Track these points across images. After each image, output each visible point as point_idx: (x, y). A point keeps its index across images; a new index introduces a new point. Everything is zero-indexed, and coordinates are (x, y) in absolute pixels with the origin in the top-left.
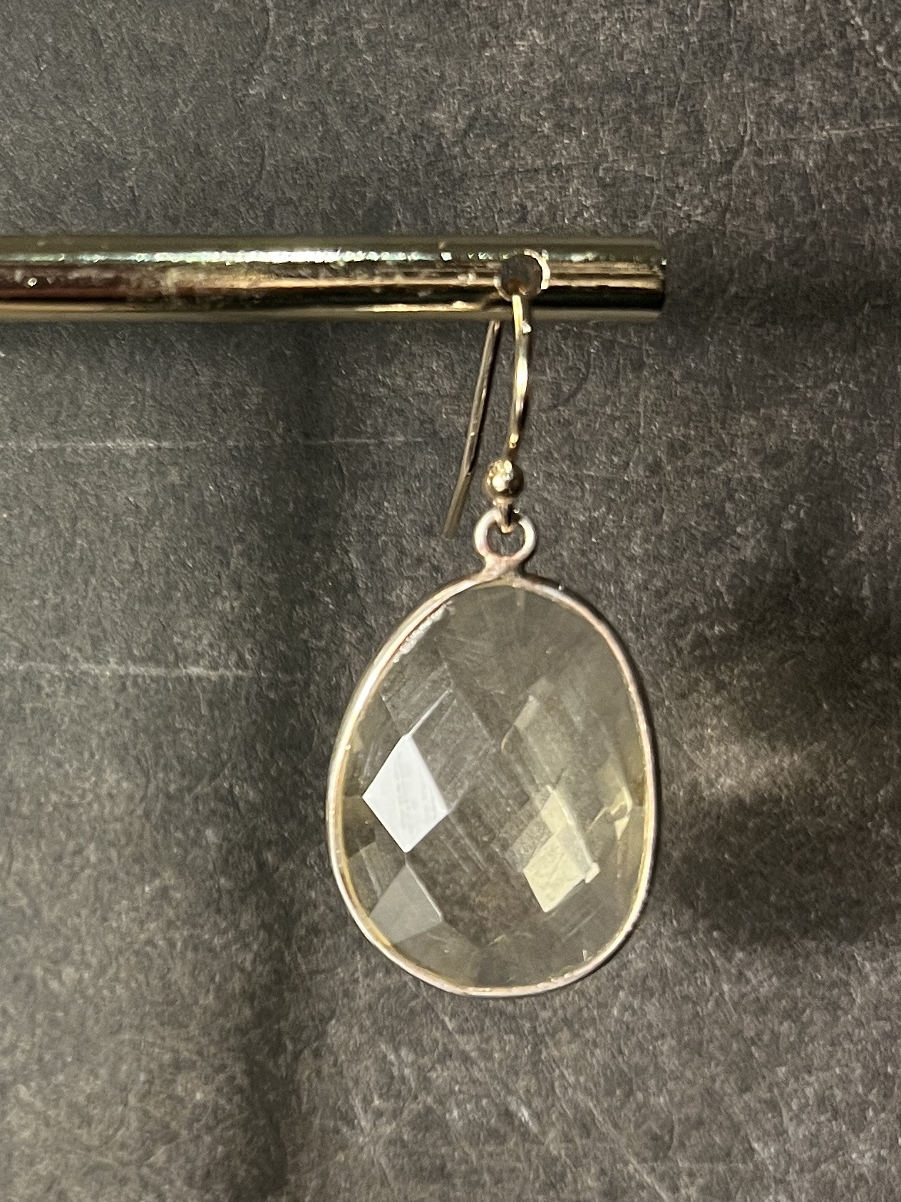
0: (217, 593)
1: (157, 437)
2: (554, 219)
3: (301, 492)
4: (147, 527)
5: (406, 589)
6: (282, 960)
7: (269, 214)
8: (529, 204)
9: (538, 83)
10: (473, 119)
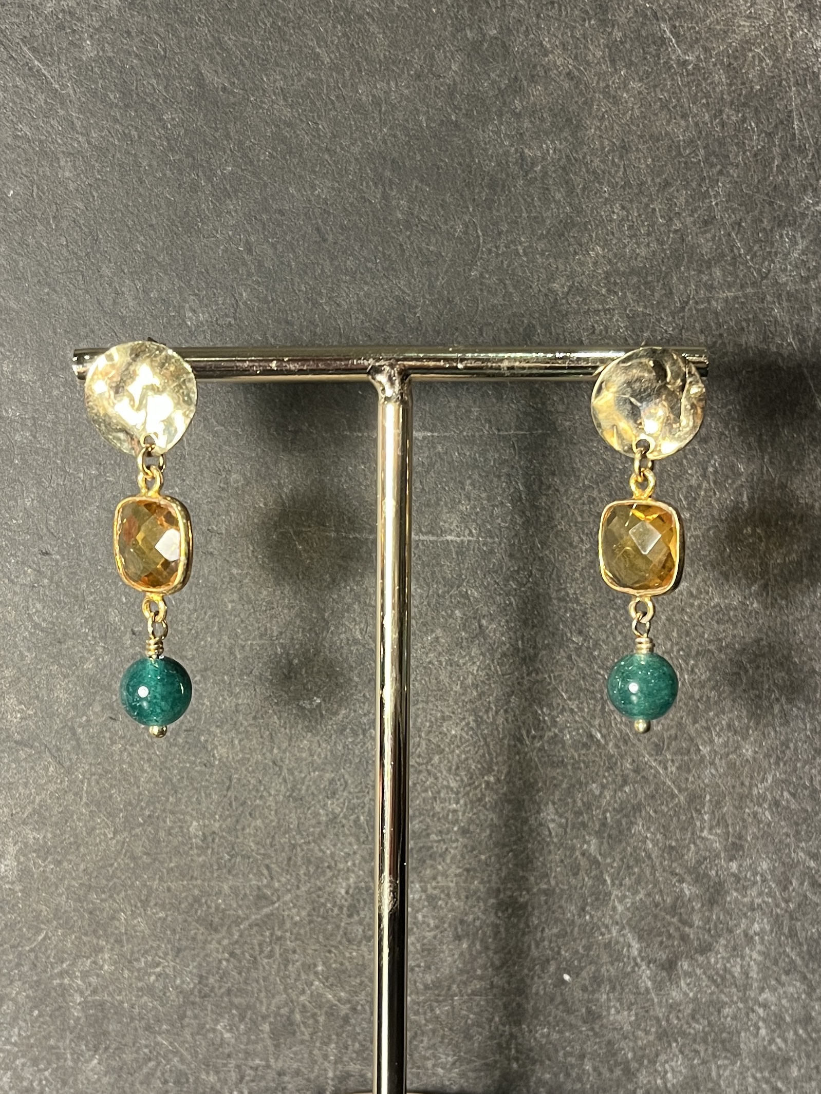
0: (460, 502)
1: (431, 431)
2: (607, 333)
3: (497, 456)
4: (428, 472)
5: (544, 500)
6: (490, 669)
7: (481, 330)
8: (596, 325)
9: (600, 271)
10: (570, 288)
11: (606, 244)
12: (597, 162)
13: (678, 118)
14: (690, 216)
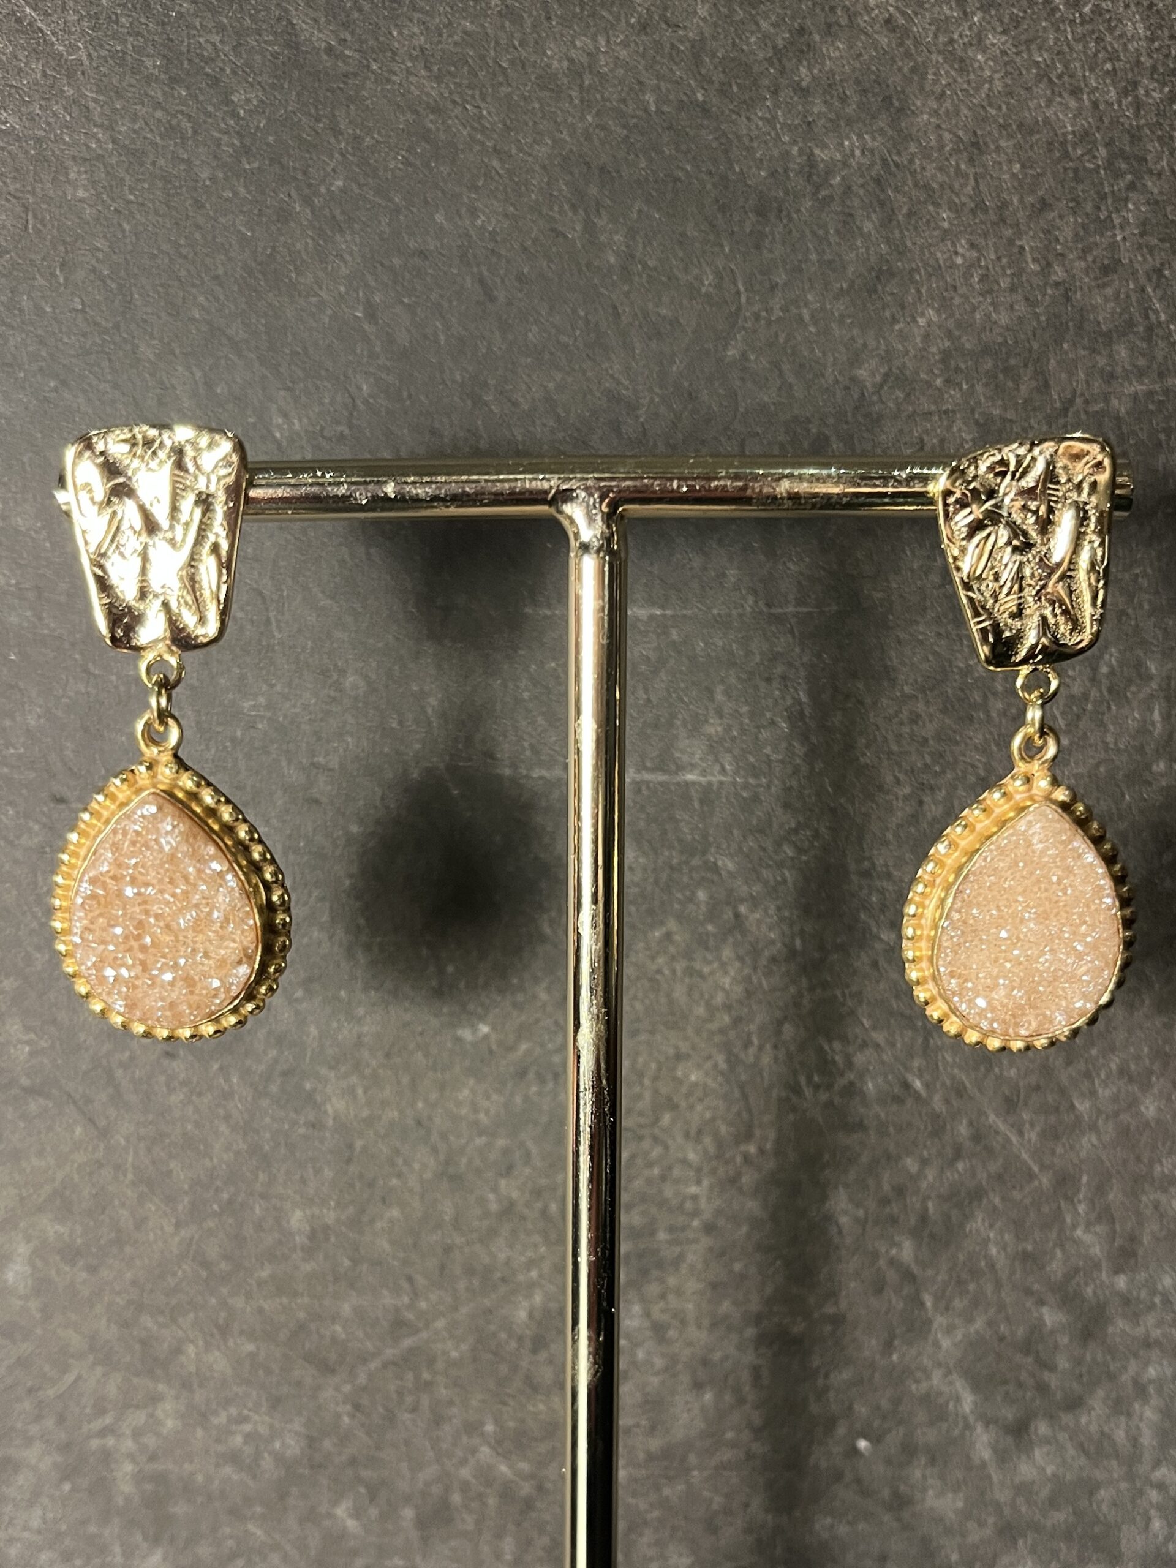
0: (706, 720)
1: (662, 607)
3: (765, 647)
4: (655, 672)
5: (839, 717)
6: (751, 982)
7: (742, 444)
8: (925, 437)
9: (934, 349)
10: (886, 375)
11: (945, 305)
12: (931, 169)
13: (1065, 95)
14: (1080, 258)
